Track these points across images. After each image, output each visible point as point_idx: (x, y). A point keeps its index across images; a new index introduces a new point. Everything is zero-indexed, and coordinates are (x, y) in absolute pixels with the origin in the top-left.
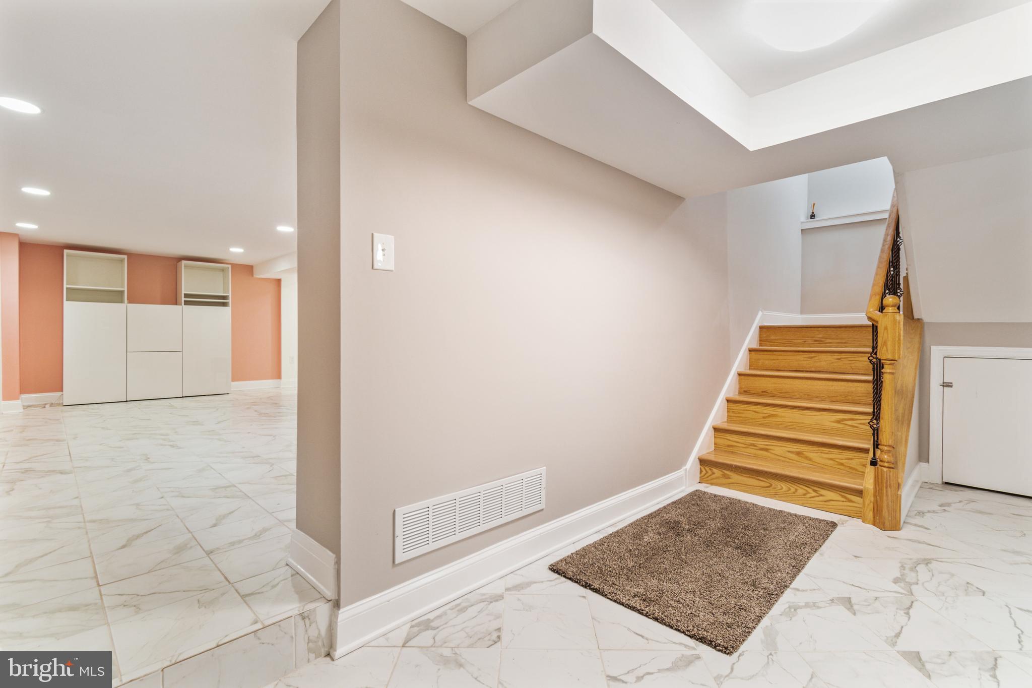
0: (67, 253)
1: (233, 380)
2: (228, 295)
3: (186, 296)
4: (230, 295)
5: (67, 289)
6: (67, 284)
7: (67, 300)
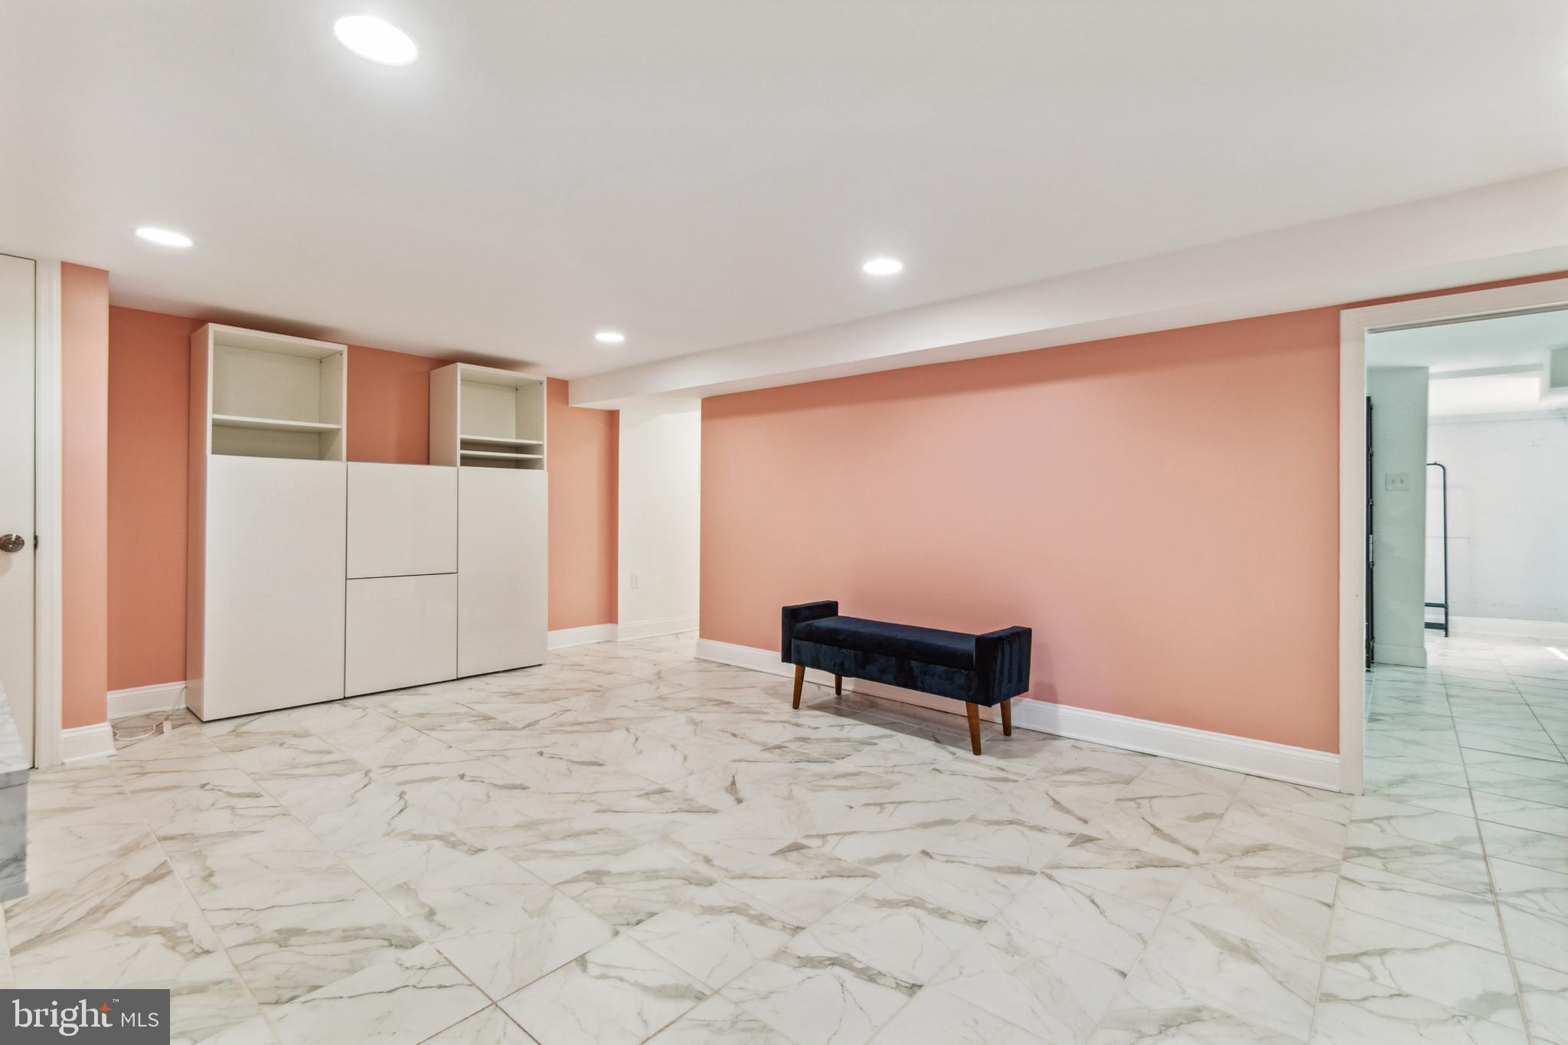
0: (215, 333)
1: (552, 626)
2: (540, 443)
3: (466, 444)
4: (545, 443)
5: (217, 425)
6: (214, 412)
7: (213, 453)
